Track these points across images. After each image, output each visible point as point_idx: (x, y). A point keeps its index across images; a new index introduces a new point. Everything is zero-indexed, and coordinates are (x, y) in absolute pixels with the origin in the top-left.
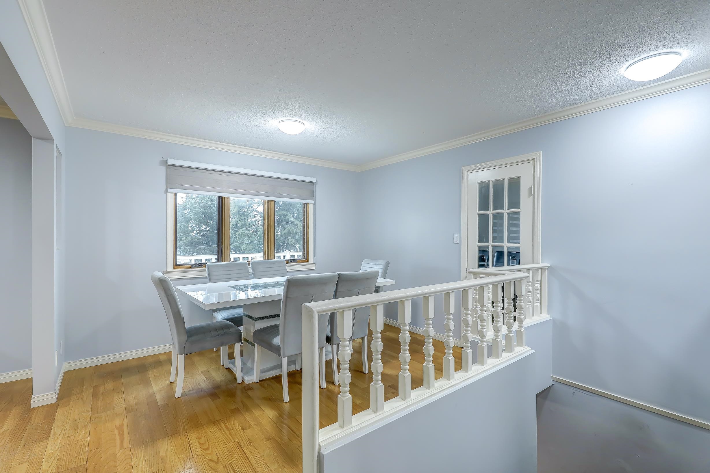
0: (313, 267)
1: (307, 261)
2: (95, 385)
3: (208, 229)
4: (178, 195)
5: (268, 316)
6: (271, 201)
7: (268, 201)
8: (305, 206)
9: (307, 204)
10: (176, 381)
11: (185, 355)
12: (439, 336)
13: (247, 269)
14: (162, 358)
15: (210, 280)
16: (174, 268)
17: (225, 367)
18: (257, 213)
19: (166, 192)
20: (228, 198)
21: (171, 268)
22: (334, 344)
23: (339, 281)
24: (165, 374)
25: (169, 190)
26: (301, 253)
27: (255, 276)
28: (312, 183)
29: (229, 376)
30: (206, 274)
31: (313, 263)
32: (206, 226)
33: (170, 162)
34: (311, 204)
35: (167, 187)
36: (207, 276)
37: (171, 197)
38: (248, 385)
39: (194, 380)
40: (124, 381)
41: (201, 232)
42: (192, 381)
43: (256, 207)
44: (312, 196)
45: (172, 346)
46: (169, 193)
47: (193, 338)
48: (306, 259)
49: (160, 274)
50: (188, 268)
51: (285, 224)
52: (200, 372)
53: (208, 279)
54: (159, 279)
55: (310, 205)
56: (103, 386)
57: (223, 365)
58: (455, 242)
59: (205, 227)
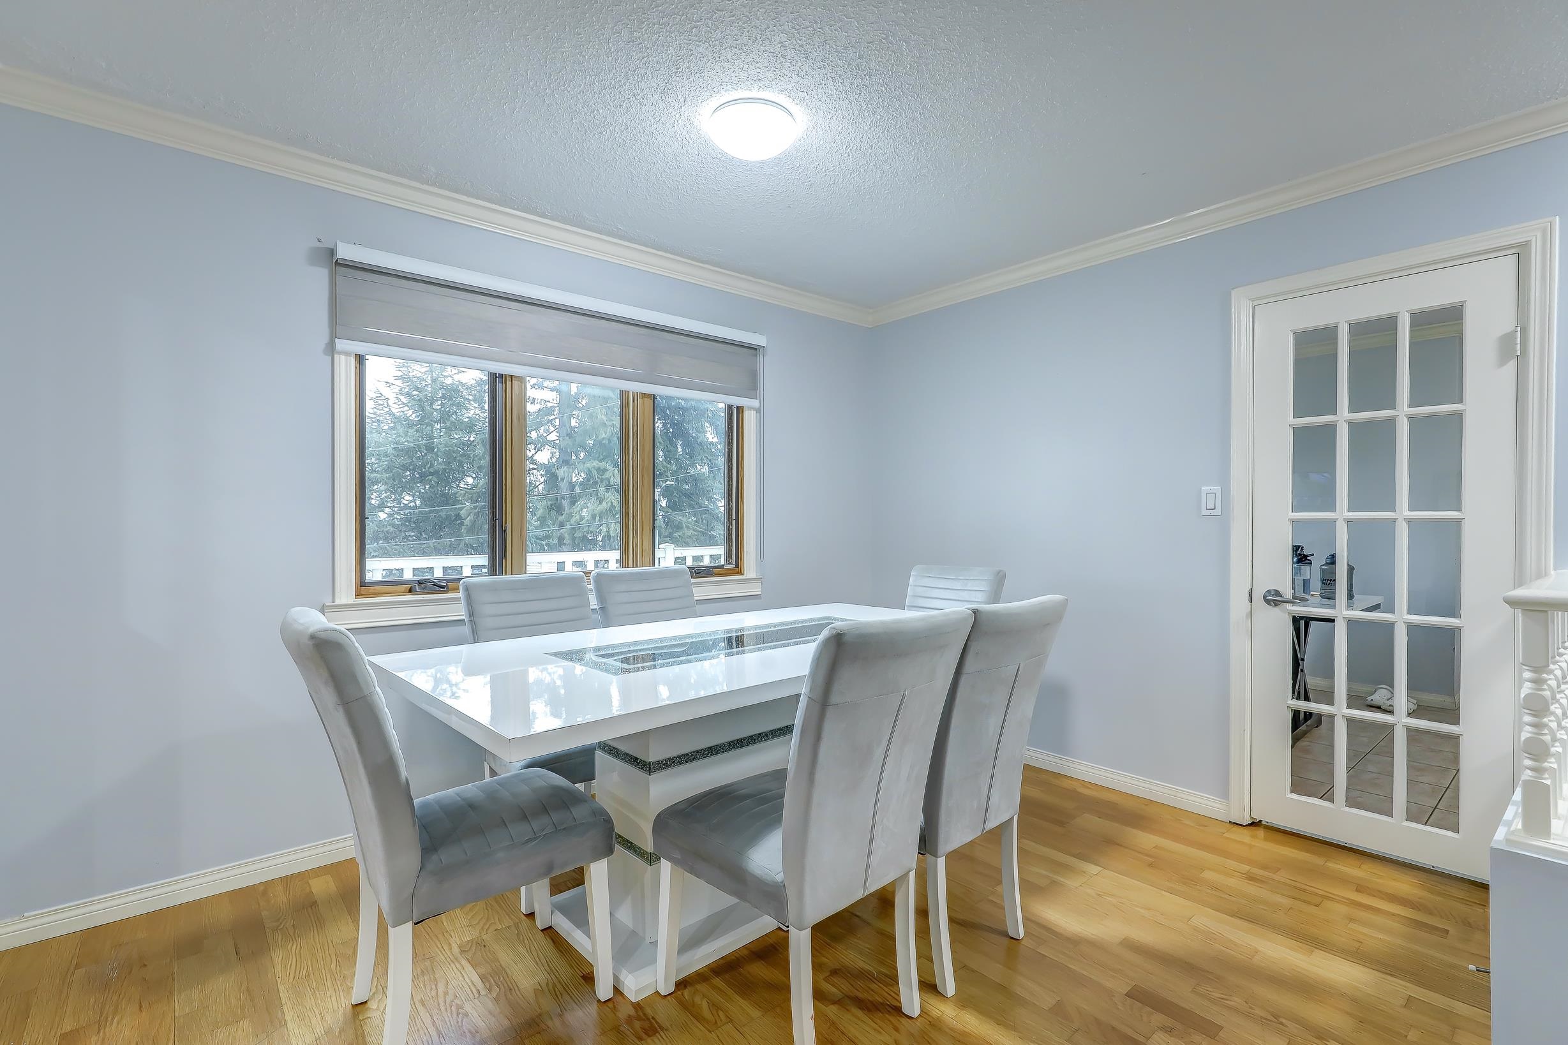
0: (755, 589)
1: (740, 573)
2: (67, 1027)
3: (418, 502)
4: (372, 363)
5: (687, 755)
6: (644, 395)
7: (635, 395)
8: (734, 415)
9: (739, 409)
10: (374, 994)
11: (416, 924)
12: (1146, 786)
13: (583, 594)
14: (320, 887)
15: (474, 631)
16: (358, 595)
17: (540, 923)
18: (535, 467)
19: (331, 349)
20: (521, 379)
21: (346, 594)
22: (939, 854)
23: (971, 638)
24: (333, 966)
25: (340, 344)
26: (720, 550)
27: (606, 617)
28: (754, 349)
29: (563, 969)
30: (459, 612)
31: (755, 576)
32: (413, 496)
33: (346, 252)
34: (750, 408)
35: (334, 335)
36: (463, 617)
37: (345, 367)
38: (637, 1006)
39: (441, 990)
40: (182, 1004)
41: (402, 509)
42: (433, 993)
43: (533, 452)
44: (752, 387)
45: (352, 842)
46: (340, 353)
47: (445, 856)
48: (737, 566)
49: (313, 620)
50: (403, 593)
51: (601, 490)
52: (456, 950)
53: (466, 629)
54: (313, 637)
55: (747, 413)
56: (99, 1032)
57: (531, 915)
58: (1208, 512)
59: (411, 498)
